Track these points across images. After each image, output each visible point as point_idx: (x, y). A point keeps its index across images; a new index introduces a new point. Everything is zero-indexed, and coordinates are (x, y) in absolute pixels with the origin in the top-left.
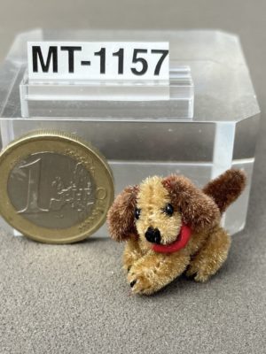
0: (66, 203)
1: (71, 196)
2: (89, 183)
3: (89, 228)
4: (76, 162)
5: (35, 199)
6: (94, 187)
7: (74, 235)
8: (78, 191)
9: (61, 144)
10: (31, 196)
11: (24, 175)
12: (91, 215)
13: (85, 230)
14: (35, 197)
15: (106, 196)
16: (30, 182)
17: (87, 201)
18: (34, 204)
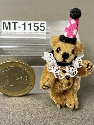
0: (19, 83)
1: (20, 80)
2: (27, 76)
3: (27, 91)
4: (22, 69)
5: (8, 82)
6: (28, 77)
7: (22, 93)
8: (23, 79)
9: (17, 64)
10: (7, 81)
11: (4, 74)
12: (27, 87)
13: (25, 92)
14: (8, 81)
15: (33, 80)
16: (6, 76)
17: (26, 82)
18: (8, 83)
